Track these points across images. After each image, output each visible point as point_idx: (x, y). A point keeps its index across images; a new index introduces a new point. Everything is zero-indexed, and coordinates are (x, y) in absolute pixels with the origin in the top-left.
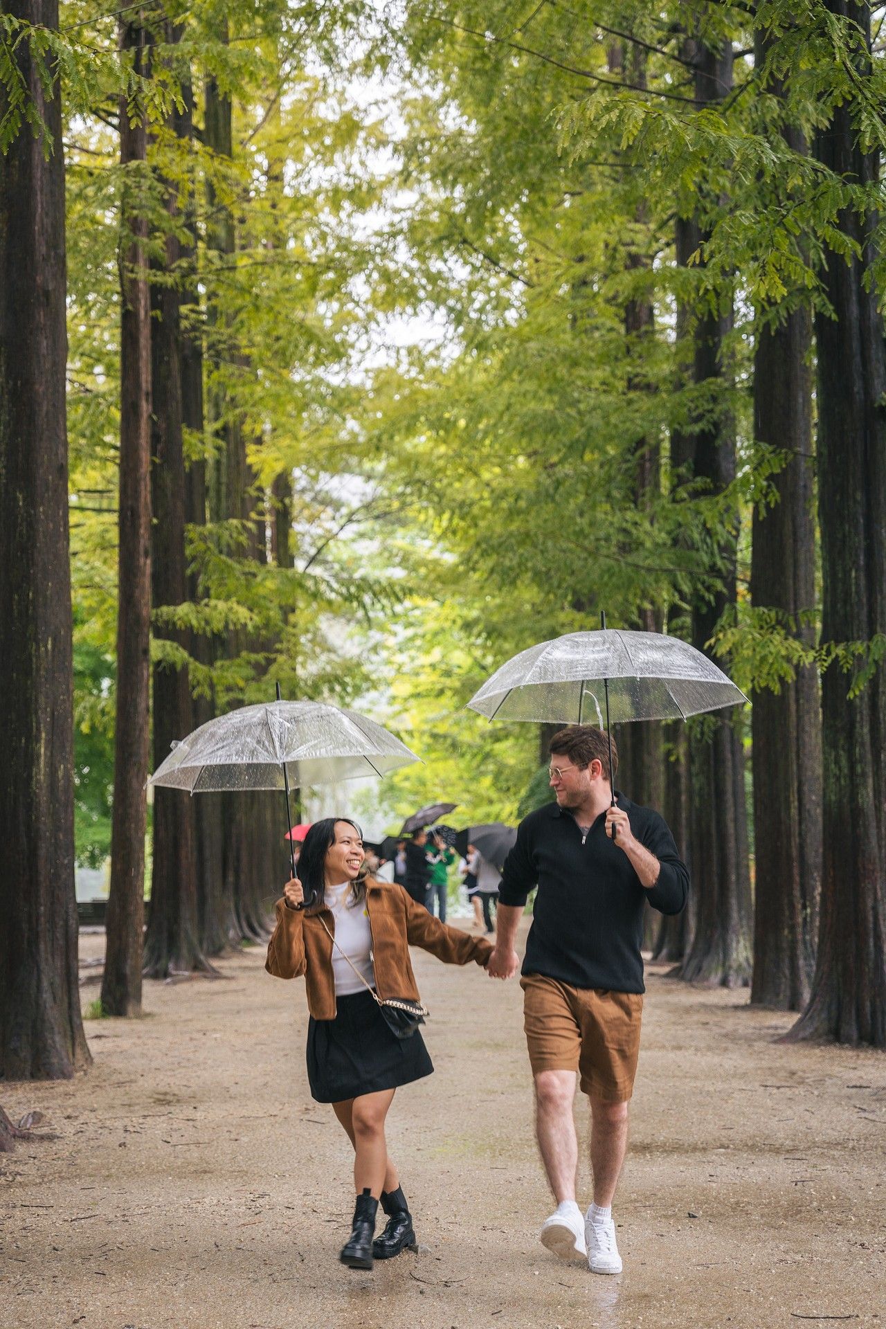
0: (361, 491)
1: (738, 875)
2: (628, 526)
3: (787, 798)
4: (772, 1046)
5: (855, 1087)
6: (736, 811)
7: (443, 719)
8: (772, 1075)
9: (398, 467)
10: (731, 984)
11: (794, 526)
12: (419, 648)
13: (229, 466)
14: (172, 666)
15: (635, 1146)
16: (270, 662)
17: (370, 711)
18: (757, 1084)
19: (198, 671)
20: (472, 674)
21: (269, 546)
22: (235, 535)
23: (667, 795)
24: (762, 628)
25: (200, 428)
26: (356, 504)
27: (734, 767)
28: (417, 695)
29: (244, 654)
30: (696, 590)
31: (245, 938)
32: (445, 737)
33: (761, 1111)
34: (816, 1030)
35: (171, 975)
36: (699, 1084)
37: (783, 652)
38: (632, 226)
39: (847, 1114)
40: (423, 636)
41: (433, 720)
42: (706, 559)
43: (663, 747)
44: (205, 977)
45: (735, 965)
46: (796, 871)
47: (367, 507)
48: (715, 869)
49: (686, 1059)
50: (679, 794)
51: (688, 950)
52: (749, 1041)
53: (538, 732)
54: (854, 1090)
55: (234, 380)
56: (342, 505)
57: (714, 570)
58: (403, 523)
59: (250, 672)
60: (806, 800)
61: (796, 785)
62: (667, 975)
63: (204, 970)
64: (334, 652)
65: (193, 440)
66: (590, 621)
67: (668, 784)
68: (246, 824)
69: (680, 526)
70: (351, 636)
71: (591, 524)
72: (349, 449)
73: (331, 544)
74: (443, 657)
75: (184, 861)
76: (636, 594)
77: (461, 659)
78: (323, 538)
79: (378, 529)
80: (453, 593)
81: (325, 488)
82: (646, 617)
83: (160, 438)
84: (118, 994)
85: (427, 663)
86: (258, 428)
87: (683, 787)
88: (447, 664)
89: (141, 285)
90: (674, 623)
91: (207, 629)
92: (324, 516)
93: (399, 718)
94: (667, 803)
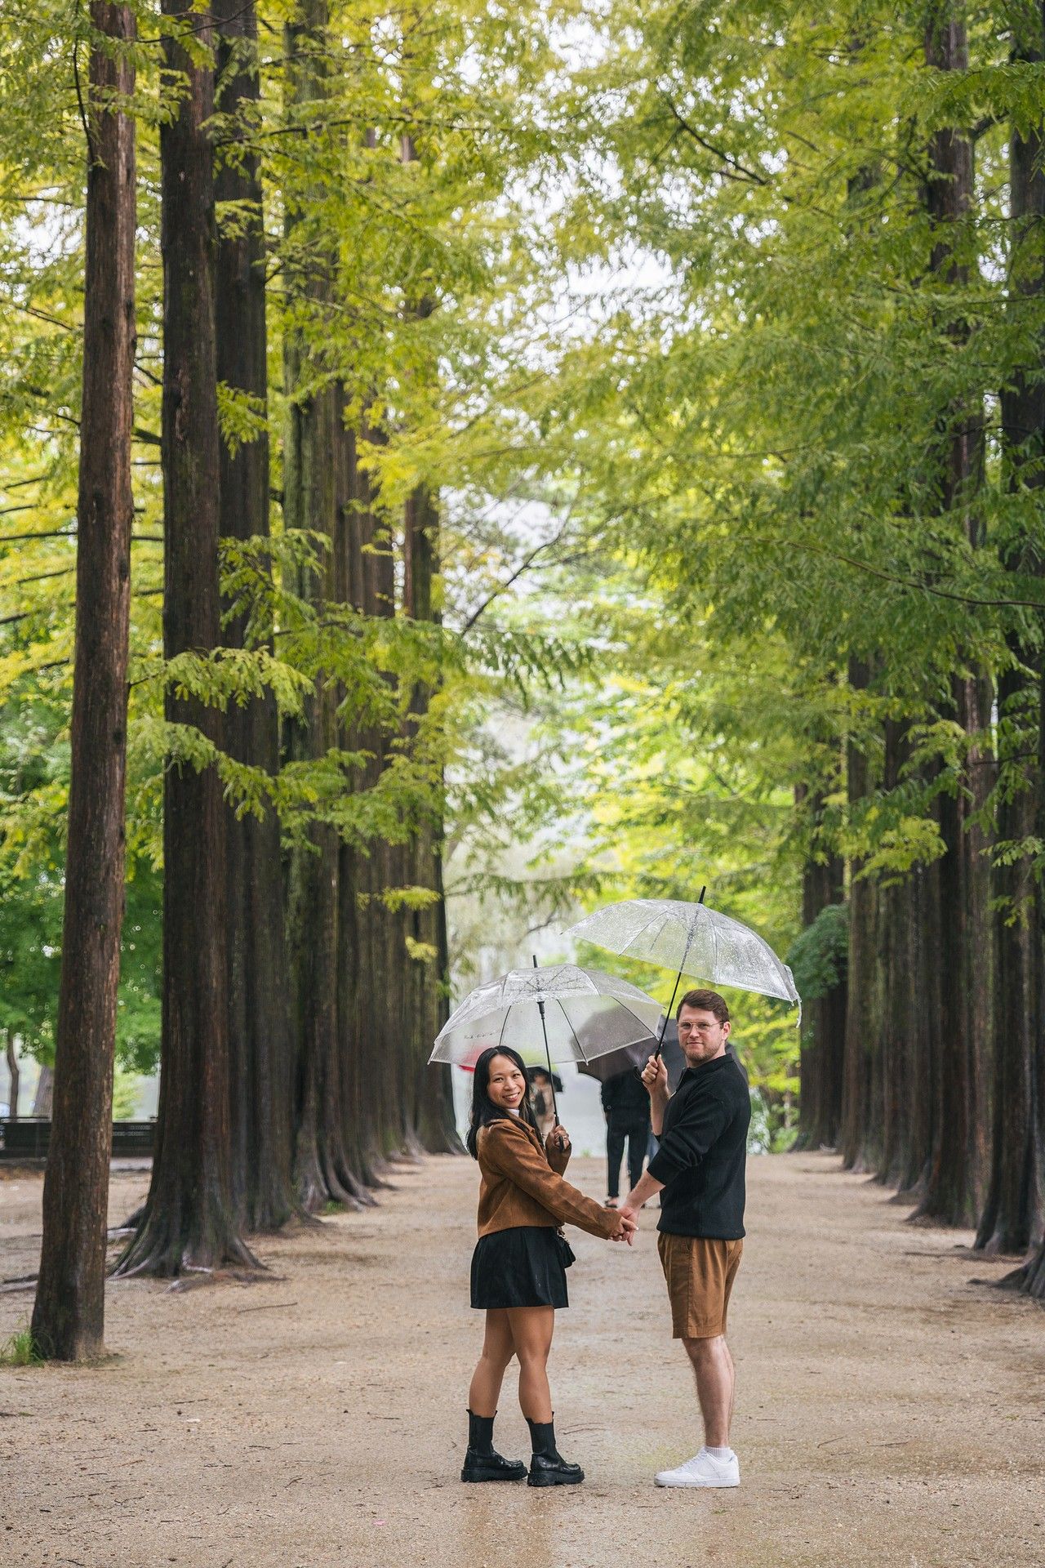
0: (542, 522)
2: (937, 548)
7: (667, 857)
9: (596, 488)
12: (633, 755)
13: (315, 462)
14: (188, 765)
16: (381, 766)
17: (560, 844)
19: (237, 776)
20: (708, 792)
21: (398, 594)
23: (999, 980)
25: (259, 386)
26: (537, 543)
28: (626, 823)
29: (333, 751)
31: (333, 1198)
32: (665, 883)
35: (184, 1273)
40: (638, 737)
41: (652, 858)
43: (993, 903)
44: (238, 1278)
47: (554, 546)
50: (1019, 979)
53: (801, 877)
55: (318, 325)
56: (516, 544)
58: (607, 571)
59: (338, 780)
62: (1002, 1285)
63: (242, 1263)
64: (504, 757)
65: (241, 409)
66: (874, 703)
67: (1001, 963)
68: (341, 1019)
69: (1022, 532)
70: (536, 737)
71: (876, 543)
72: (521, 456)
73: (497, 599)
74: (667, 767)
75: (210, 1084)
76: (948, 652)
77: (692, 771)
78: (487, 590)
79: (570, 580)
80: (675, 671)
81: (491, 518)
82: (964, 694)
83: (180, 399)
84: (61, 1322)
85: (643, 776)
86: (374, 416)
87: (1025, 968)
88: (672, 778)
89: (122, 127)
90: (1012, 700)
91: (222, 697)
92: (490, 560)
93: (602, 854)
94: (999, 994)
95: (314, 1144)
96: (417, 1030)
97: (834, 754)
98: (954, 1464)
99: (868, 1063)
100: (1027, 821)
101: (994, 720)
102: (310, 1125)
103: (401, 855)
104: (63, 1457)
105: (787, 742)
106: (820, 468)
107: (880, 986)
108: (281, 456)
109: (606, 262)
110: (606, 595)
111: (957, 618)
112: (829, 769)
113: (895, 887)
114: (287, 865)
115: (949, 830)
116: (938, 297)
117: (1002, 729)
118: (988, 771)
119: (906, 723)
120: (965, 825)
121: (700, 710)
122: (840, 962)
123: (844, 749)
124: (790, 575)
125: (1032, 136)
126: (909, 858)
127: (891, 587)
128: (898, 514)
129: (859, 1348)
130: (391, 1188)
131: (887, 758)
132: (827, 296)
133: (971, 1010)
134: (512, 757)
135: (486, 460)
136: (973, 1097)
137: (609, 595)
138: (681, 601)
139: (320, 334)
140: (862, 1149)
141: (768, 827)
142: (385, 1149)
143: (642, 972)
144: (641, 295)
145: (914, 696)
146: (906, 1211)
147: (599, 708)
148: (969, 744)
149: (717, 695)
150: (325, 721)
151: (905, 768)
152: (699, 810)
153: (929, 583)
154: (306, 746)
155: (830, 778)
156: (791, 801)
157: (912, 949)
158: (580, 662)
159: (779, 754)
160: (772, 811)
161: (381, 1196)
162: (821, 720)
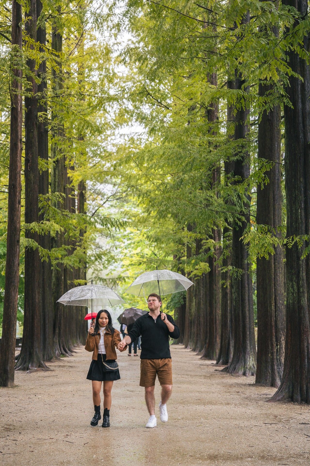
0: (111, 189)
1: (250, 332)
2: (209, 198)
3: (270, 302)
4: (266, 403)
5: (303, 424)
6: (249, 307)
8: (268, 417)
9: (124, 181)
10: (247, 375)
11: (274, 195)
12: (133, 248)
13: (59, 175)
14: (32, 248)
15: (211, 456)
16: (74, 249)
17: (115, 270)
18: (262, 422)
19: (43, 251)
20: (152, 257)
21: (76, 207)
22: (58, 199)
23: (222, 301)
24: (262, 233)
25: (46, 157)
26: (110, 194)
27: (249, 290)
28: (132, 265)
29: (63, 246)
30: (234, 221)
31: (62, 354)
33: (265, 437)
34: (284, 396)
35: (30, 369)
36: (237, 422)
37: (271, 242)
38: (210, 86)
39: (302, 438)
40: (134, 243)
41: (137, 273)
42: (238, 209)
43: (221, 282)
44: (43, 370)
45: (248, 367)
46: (274, 331)
47: (114, 195)
48: (241, 329)
49: (232, 410)
50: (227, 300)
51: (230, 361)
52: (256, 401)
54: (303, 425)
55: (60, 142)
56: (105, 195)
57: (242, 213)
58: (127, 202)
59: (65, 253)
60: (278, 303)
61: (274, 296)
62: (222, 371)
63: (43, 367)
64: (101, 248)
65: (43, 163)
66: (194, 235)
67: (223, 297)
68: (64, 311)
69: (229, 195)
70: (108, 243)
71: (194, 197)
72: (107, 173)
73: (100, 208)
74: (141, 251)
75: (36, 324)
76: (211, 223)
77: (148, 252)
78: (98, 206)
79: (118, 204)
80: (144, 227)
81: (98, 188)
82: (215, 233)
83: (29, 161)
84: (4, 378)
85: (135, 253)
86: (72, 163)
87: (229, 298)
88: (142, 253)
89: (19, 97)
90: (226, 234)
91: (43, 232)
92: (98, 198)
93: (125, 273)
94: (222, 304)
95: (58, 341)
96: (80, 315)
97: (183, 247)
98: (210, 403)
99: (191, 322)
100: (229, 263)
101: (222, 239)
102: (57, 336)
103: (77, 272)
104: (11, 403)
105: (172, 244)
106: (182, 179)
107: (194, 304)
108: (51, 174)
109: (128, 125)
110: (127, 208)
111: (213, 215)
112: (182, 251)
113: (198, 279)
114: (52, 273)
115: (211, 265)
116: (210, 138)
117: (224, 241)
118: (220, 251)
119: (201, 240)
120: (215, 264)
121: (151, 236)
122: (184, 298)
123: (186, 246)
124: (175, 205)
125: (231, 106)
126: (202, 272)
127: (198, 208)
128: (199, 190)
129: (190, 383)
130: (75, 352)
131: (196, 248)
132: (184, 138)
133: (216, 308)
134: (103, 248)
135: (98, 174)
136: (216, 329)
137: (127, 207)
138: (148, 210)
139: (61, 144)
140: (189, 343)
141: (167, 265)
142: (73, 344)
143: (135, 302)
144: (137, 134)
145: (203, 233)
146: (200, 357)
147: (125, 236)
148: (216, 244)
149: (155, 233)
150: (61, 239)
151: (201, 251)
152: (150, 261)
153: (207, 207)
154: (56, 244)
155: (183, 253)
156: (172, 259)
157: (202, 294)
158: (123, 225)
159: (170, 247)
160: (168, 262)
161: (74, 354)
162: (180, 239)
